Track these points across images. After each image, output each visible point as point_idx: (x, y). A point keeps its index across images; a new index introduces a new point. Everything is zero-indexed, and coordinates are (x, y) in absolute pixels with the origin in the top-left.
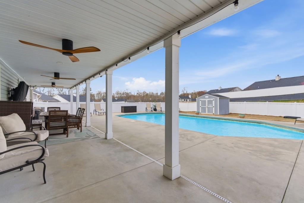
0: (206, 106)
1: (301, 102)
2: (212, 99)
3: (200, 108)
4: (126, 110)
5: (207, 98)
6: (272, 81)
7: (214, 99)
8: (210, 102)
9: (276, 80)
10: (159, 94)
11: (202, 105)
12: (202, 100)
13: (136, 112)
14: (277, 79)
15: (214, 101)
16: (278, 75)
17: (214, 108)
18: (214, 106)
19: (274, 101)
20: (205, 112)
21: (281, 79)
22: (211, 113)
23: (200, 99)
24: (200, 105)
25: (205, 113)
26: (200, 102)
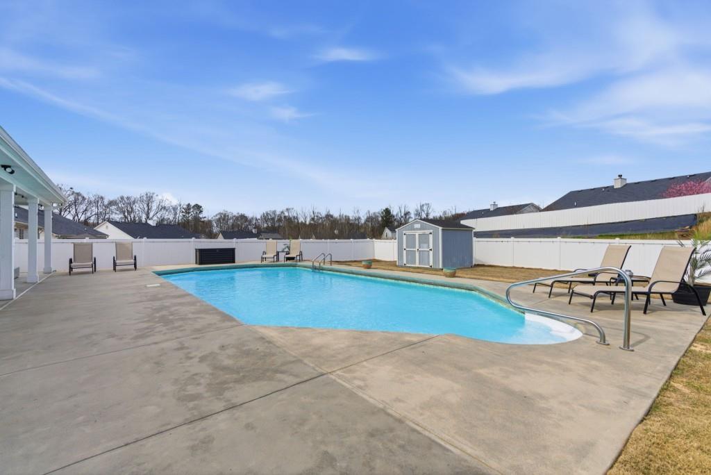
0: (415, 247)
1: (650, 239)
2: (427, 232)
3: (405, 252)
4: (206, 257)
5: (417, 229)
6: (607, 189)
7: (432, 231)
8: (424, 239)
9: (615, 187)
10: (363, 221)
11: (407, 247)
12: (408, 232)
13: (234, 262)
14: (618, 185)
15: (431, 236)
16: (620, 176)
17: (431, 253)
18: (431, 247)
19: (601, 236)
20: (415, 263)
21: (627, 184)
22: (425, 264)
23: (404, 232)
24: (405, 247)
25: (413, 266)
26: (405, 237)
